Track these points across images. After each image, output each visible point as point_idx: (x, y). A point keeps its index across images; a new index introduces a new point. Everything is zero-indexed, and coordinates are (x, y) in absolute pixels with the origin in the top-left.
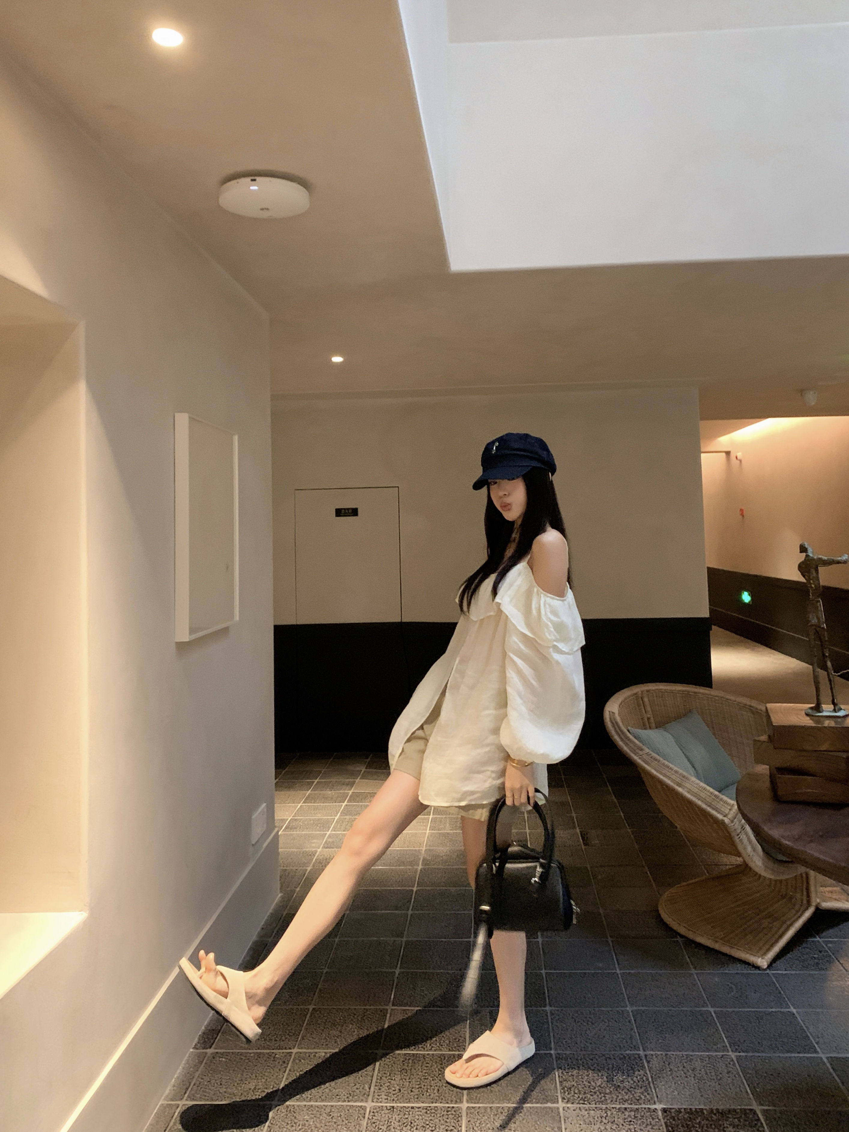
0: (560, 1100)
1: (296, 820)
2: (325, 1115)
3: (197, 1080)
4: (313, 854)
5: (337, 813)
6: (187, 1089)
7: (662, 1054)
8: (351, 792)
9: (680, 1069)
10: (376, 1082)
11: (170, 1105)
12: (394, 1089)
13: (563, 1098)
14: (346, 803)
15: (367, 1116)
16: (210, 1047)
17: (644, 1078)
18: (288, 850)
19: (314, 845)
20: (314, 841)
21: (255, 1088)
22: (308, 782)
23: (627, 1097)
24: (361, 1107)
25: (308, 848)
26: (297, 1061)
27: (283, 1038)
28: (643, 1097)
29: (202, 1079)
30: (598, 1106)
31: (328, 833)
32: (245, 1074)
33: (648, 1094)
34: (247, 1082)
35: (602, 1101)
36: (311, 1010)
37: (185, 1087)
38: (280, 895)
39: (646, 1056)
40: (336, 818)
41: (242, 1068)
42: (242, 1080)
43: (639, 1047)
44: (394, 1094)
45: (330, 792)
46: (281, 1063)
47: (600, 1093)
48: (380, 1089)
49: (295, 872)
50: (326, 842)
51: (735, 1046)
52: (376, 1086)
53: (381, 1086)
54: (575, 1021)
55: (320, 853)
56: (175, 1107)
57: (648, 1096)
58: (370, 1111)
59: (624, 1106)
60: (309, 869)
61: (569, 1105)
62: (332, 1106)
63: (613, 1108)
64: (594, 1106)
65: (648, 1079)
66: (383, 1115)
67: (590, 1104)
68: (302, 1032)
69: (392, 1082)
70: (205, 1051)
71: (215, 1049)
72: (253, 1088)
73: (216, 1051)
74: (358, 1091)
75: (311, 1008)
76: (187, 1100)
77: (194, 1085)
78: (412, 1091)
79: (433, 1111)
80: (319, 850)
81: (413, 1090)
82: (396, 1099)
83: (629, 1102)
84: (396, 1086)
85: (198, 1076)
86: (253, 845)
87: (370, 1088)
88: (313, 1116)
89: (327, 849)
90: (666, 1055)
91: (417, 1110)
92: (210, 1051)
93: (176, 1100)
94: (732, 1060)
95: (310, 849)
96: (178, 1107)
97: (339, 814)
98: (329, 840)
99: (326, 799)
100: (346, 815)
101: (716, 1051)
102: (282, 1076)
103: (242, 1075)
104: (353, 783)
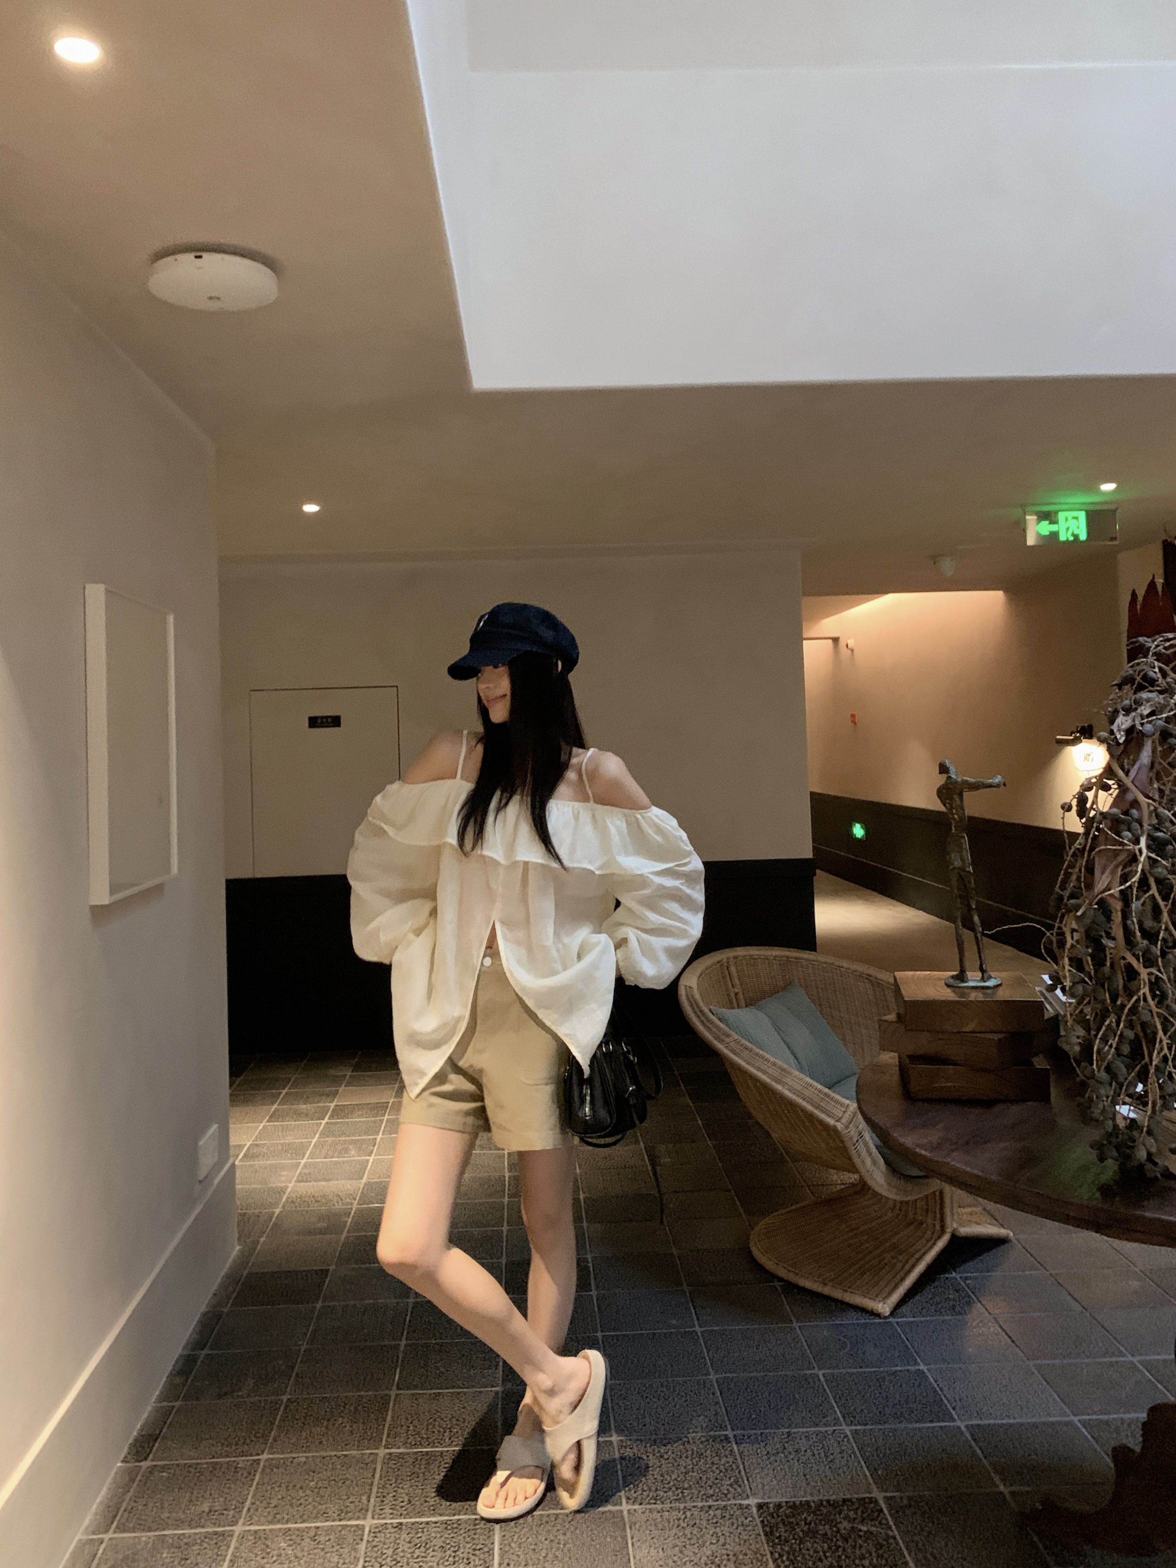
0: (624, 1501)
1: (257, 1145)
2: (308, 1540)
3: (128, 1504)
4: (283, 1191)
5: (315, 1135)
6: (115, 1517)
7: (756, 1434)
8: (332, 1105)
9: (780, 1450)
10: (378, 1492)
11: (92, 1540)
12: (401, 1500)
13: (628, 1498)
14: (326, 1120)
15: (366, 1537)
16: (146, 1459)
17: (734, 1467)
18: (247, 1187)
19: (283, 1179)
20: (285, 1173)
21: (210, 1511)
22: (273, 1093)
23: (711, 1492)
24: (357, 1526)
25: (276, 1183)
26: (269, 1471)
27: (248, 1441)
28: (732, 1490)
29: (135, 1502)
30: (673, 1505)
31: (303, 1162)
32: (195, 1492)
33: (740, 1486)
34: (199, 1503)
35: (680, 1499)
36: (285, 1400)
37: (111, 1514)
38: (238, 1248)
39: (735, 1436)
40: (314, 1141)
41: (192, 1485)
42: (191, 1501)
43: (726, 1426)
44: (402, 1507)
45: (304, 1107)
46: (245, 1475)
47: (677, 1489)
48: (383, 1501)
49: (258, 1216)
50: (300, 1173)
51: (850, 1417)
52: (377, 1497)
53: (384, 1497)
54: (642, 1396)
55: (292, 1189)
56: (97, 1544)
57: (739, 1490)
58: (370, 1531)
59: (706, 1504)
60: (277, 1211)
61: (636, 1507)
62: (318, 1528)
63: (694, 1507)
64: (669, 1505)
65: (738, 1467)
66: (388, 1536)
67: (663, 1503)
68: (273, 1433)
69: (400, 1490)
70: (137, 1464)
71: (152, 1460)
72: (207, 1510)
73: (154, 1463)
74: (352, 1505)
75: (285, 1398)
76: (115, 1532)
77: (125, 1510)
78: (426, 1502)
79: (455, 1526)
80: (291, 1185)
81: (428, 1499)
82: (405, 1513)
83: (714, 1498)
84: (404, 1495)
85: (130, 1499)
86: (200, 1182)
87: (369, 1501)
88: (291, 1542)
89: (302, 1184)
90: (762, 1434)
91: (434, 1525)
92: (145, 1464)
93: (99, 1534)
94: (846, 1436)
95: (279, 1185)
96: (102, 1543)
97: (317, 1136)
98: (305, 1171)
99: (299, 1115)
100: (328, 1137)
101: (826, 1425)
102: (246, 1492)
103: (192, 1493)
104: (337, 1092)
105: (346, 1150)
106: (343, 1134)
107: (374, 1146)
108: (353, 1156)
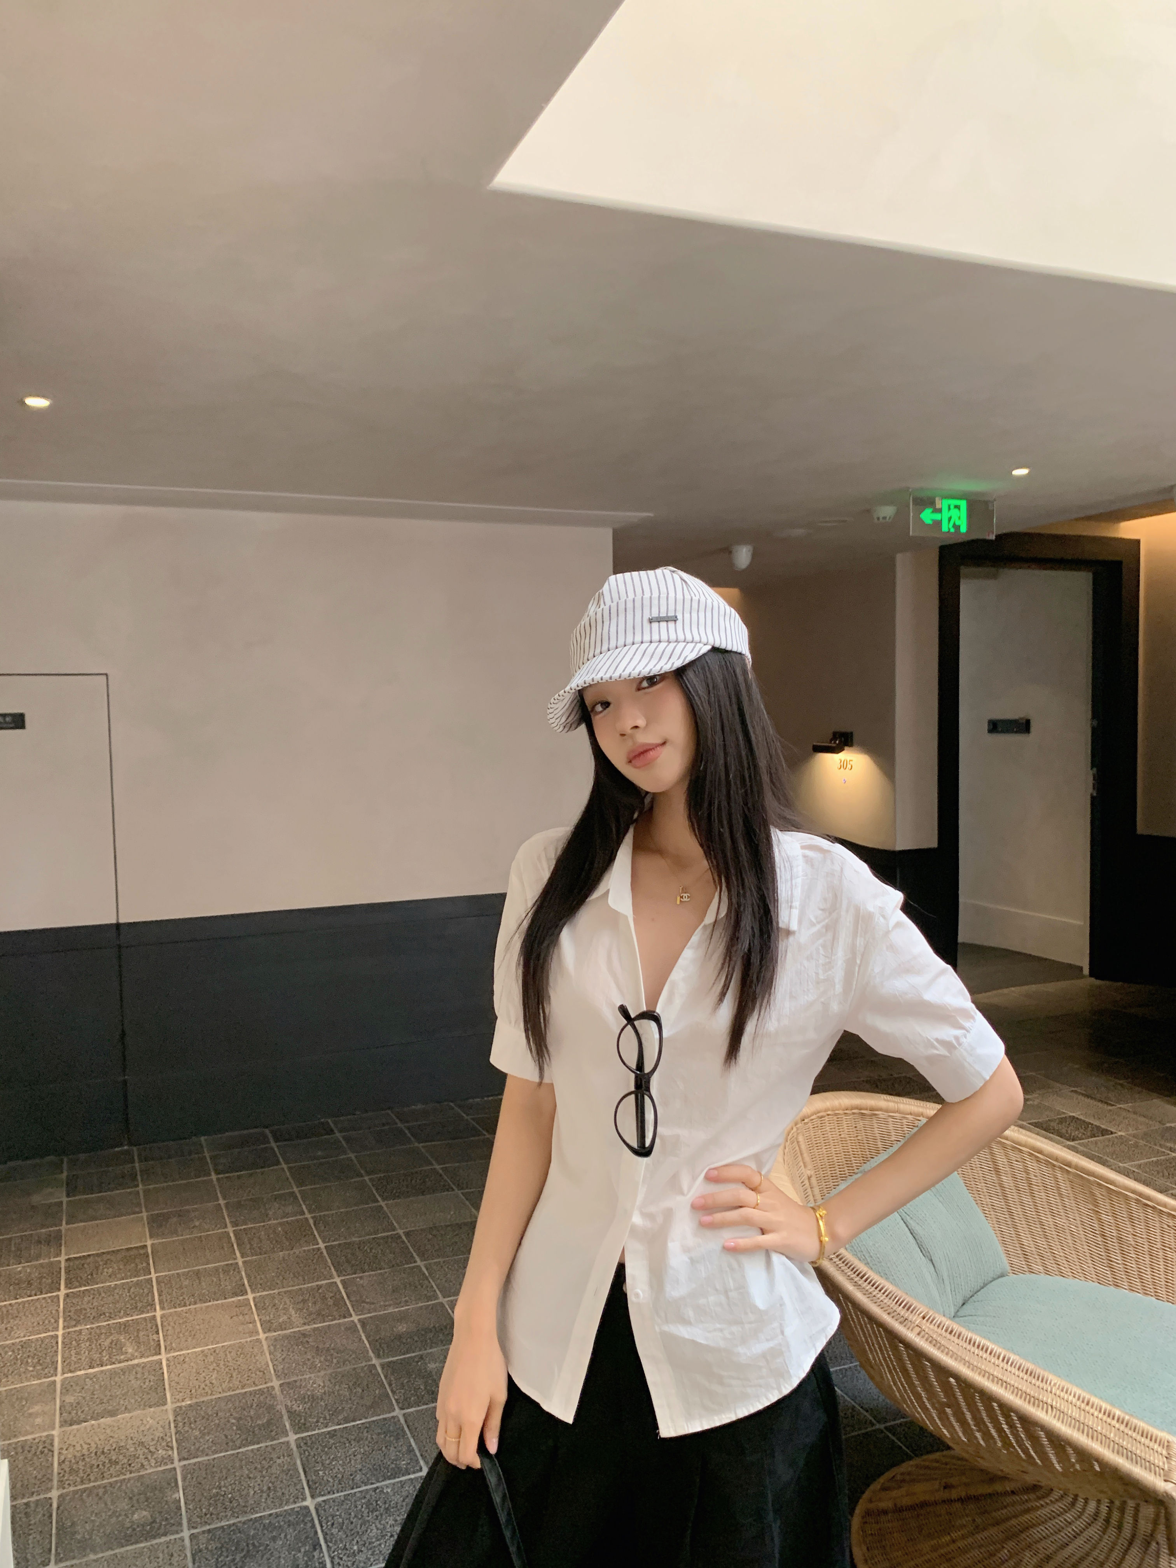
4: (50, 1447)
5: (57, 1321)
8: (63, 1258)
14: (63, 1291)
19: (38, 1421)
20: (37, 1408)
31: (59, 1378)
40: (60, 1333)
45: (19, 1268)
55: (62, 1441)
60: (54, 1494)
80: (55, 1433)
89: (75, 1427)
97: (61, 1321)
98: (70, 1399)
100: (78, 1323)
104: (58, 1237)
105: (116, 1346)
106: (100, 1315)
107: (157, 1333)
108: (133, 1358)
